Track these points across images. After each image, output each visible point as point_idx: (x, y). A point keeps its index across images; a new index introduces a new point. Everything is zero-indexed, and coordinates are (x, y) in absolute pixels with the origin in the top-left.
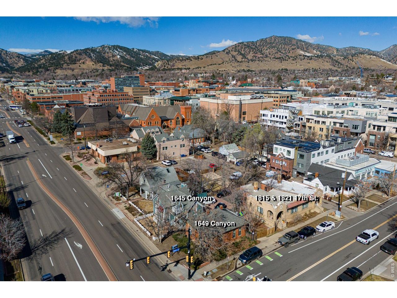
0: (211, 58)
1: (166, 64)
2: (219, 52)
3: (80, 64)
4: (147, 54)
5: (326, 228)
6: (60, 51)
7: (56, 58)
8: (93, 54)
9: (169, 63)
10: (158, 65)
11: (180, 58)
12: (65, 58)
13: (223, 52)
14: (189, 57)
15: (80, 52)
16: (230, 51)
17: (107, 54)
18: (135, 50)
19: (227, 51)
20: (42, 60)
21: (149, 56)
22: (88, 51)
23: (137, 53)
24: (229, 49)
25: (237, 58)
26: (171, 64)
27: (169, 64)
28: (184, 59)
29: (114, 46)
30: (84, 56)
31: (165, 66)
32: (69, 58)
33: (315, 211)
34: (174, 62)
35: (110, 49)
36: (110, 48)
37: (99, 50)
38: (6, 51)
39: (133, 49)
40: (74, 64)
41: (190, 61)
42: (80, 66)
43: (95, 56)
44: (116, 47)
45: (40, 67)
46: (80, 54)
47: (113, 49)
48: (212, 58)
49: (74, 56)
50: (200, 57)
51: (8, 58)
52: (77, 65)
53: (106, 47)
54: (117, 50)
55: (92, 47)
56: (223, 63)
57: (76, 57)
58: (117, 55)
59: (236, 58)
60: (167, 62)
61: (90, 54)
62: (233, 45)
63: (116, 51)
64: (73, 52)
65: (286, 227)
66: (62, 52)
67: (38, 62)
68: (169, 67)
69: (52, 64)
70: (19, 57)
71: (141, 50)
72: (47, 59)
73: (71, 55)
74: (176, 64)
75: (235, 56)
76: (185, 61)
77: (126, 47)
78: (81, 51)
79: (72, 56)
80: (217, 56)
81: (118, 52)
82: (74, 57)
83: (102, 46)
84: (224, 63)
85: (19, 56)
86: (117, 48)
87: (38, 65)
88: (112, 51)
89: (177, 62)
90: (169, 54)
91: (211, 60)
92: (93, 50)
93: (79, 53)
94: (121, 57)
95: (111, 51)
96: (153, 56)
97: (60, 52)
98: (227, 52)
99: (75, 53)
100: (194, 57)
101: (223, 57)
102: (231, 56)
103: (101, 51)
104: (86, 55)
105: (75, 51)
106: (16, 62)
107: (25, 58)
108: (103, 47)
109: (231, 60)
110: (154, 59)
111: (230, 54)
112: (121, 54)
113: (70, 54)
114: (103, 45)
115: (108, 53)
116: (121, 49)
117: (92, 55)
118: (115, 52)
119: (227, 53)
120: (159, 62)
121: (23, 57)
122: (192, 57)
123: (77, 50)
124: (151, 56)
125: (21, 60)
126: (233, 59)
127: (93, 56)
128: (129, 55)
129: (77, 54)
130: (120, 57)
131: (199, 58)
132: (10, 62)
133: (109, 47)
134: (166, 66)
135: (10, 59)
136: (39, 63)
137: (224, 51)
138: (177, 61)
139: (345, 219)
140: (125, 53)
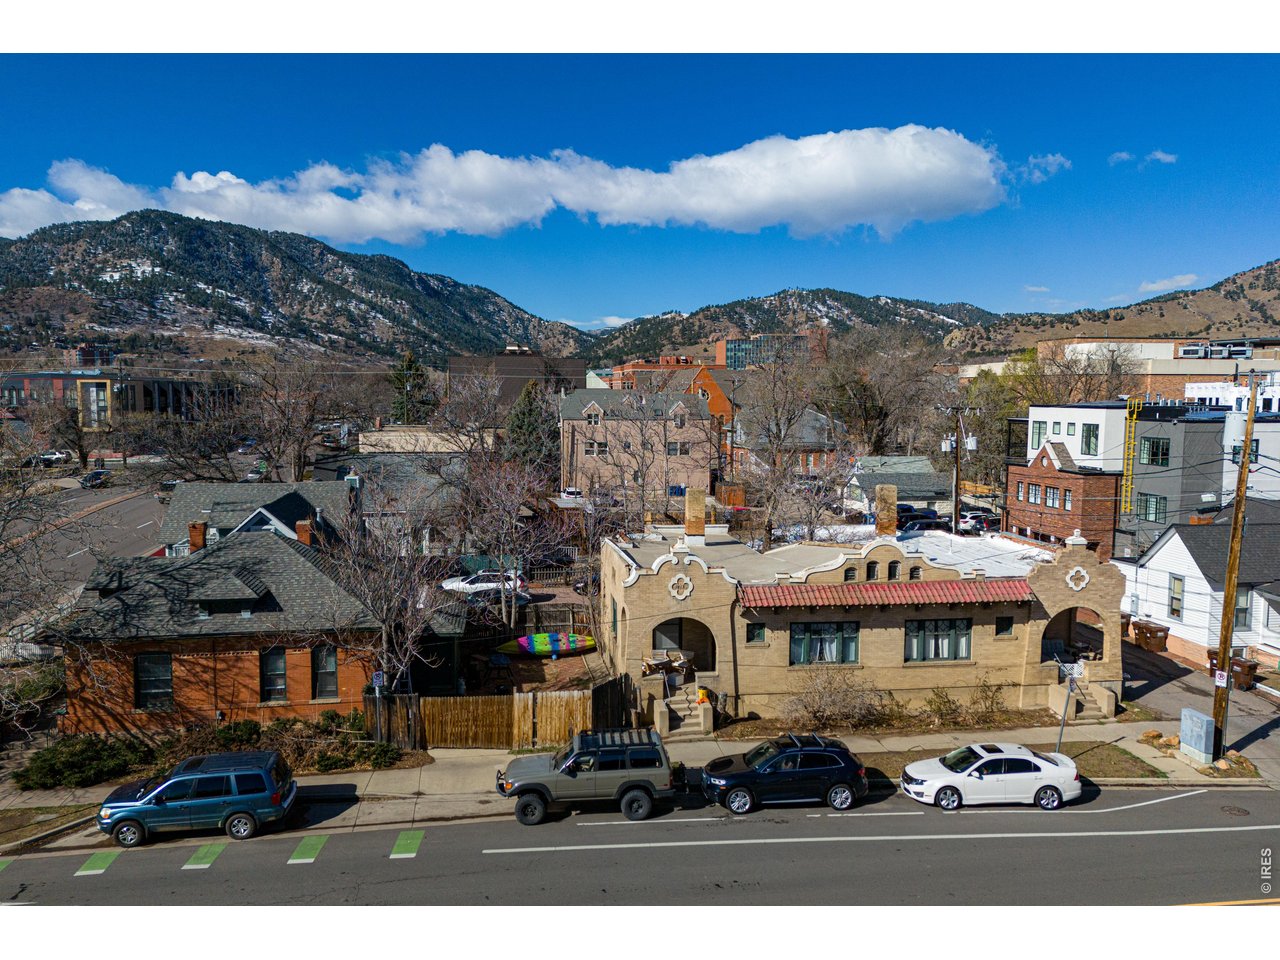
0: (1158, 313)
1: (981, 338)
2: (1194, 293)
3: (708, 343)
4: (922, 311)
5: (975, 787)
6: (664, 314)
7: (652, 332)
8: (750, 315)
9: (992, 335)
10: (951, 342)
11: (1034, 318)
12: (672, 332)
13: (1211, 292)
14: (1070, 316)
15: (715, 312)
16: (1246, 287)
17: (790, 316)
18: (883, 301)
19: (1228, 288)
20: (616, 338)
21: (927, 317)
22: (738, 309)
23: (888, 310)
24: (1239, 281)
25: (1273, 313)
26: (999, 337)
27: (989, 339)
28: (1048, 319)
29: (815, 293)
30: (724, 321)
31: (974, 345)
32: (683, 331)
33: (1046, 710)
34: (1011, 329)
35: (801, 302)
36: (801, 298)
37: (771, 304)
38: (540, 319)
39: (878, 298)
40: (692, 344)
41: (1070, 326)
42: (706, 350)
43: (755, 322)
44: (820, 295)
45: (607, 355)
46: (715, 318)
47: (813, 302)
48: (1162, 315)
49: (698, 323)
50: (1112, 314)
51: (541, 336)
52: (699, 348)
53: (791, 296)
54: (824, 303)
55: (753, 299)
56: (1208, 328)
57: (701, 327)
58: (822, 317)
59: (1269, 312)
60: (982, 331)
61: (741, 318)
62: (1259, 268)
63: (820, 307)
64: (697, 313)
65: (708, 733)
66: (669, 316)
67: (606, 345)
68: (992, 347)
69: (638, 346)
70: (566, 335)
71: (901, 301)
72: (628, 335)
73: (691, 321)
74: (1017, 337)
75: (1263, 305)
76: (1053, 326)
77: (854, 295)
78: (718, 310)
79: (692, 323)
80: (1185, 308)
81: (825, 309)
82: (696, 328)
83: (779, 294)
84: (1213, 329)
85: (567, 332)
86: (823, 296)
87: (605, 353)
88: (809, 305)
89: (1022, 332)
90: (1002, 313)
91: (1156, 322)
92: (752, 306)
93: (711, 314)
94: (833, 321)
95: (805, 306)
96: (941, 317)
97: (665, 317)
98: (1229, 292)
99: (701, 316)
100: (1089, 311)
101: (1209, 309)
102: (1249, 307)
103: (776, 307)
104: (731, 319)
105: (702, 310)
106: (559, 346)
107: (580, 337)
108: (783, 295)
109: (1244, 318)
110: (942, 328)
111: (1245, 297)
112: (834, 314)
113: (687, 319)
114: (784, 291)
115: (795, 312)
116: (836, 300)
117: (747, 318)
118: (816, 308)
119: (1230, 295)
120: (956, 333)
121: (577, 334)
122: (1079, 312)
123: (708, 308)
124: (933, 317)
125: (571, 341)
126: (1256, 314)
127: (751, 321)
128: (860, 315)
129: (706, 318)
130: (829, 324)
131: (1108, 317)
132: (544, 344)
133: (800, 295)
134: (980, 345)
135: (546, 339)
136: (609, 347)
137: (1216, 288)
138: (1020, 328)
139: (1256, 780)
140: (846, 312)
